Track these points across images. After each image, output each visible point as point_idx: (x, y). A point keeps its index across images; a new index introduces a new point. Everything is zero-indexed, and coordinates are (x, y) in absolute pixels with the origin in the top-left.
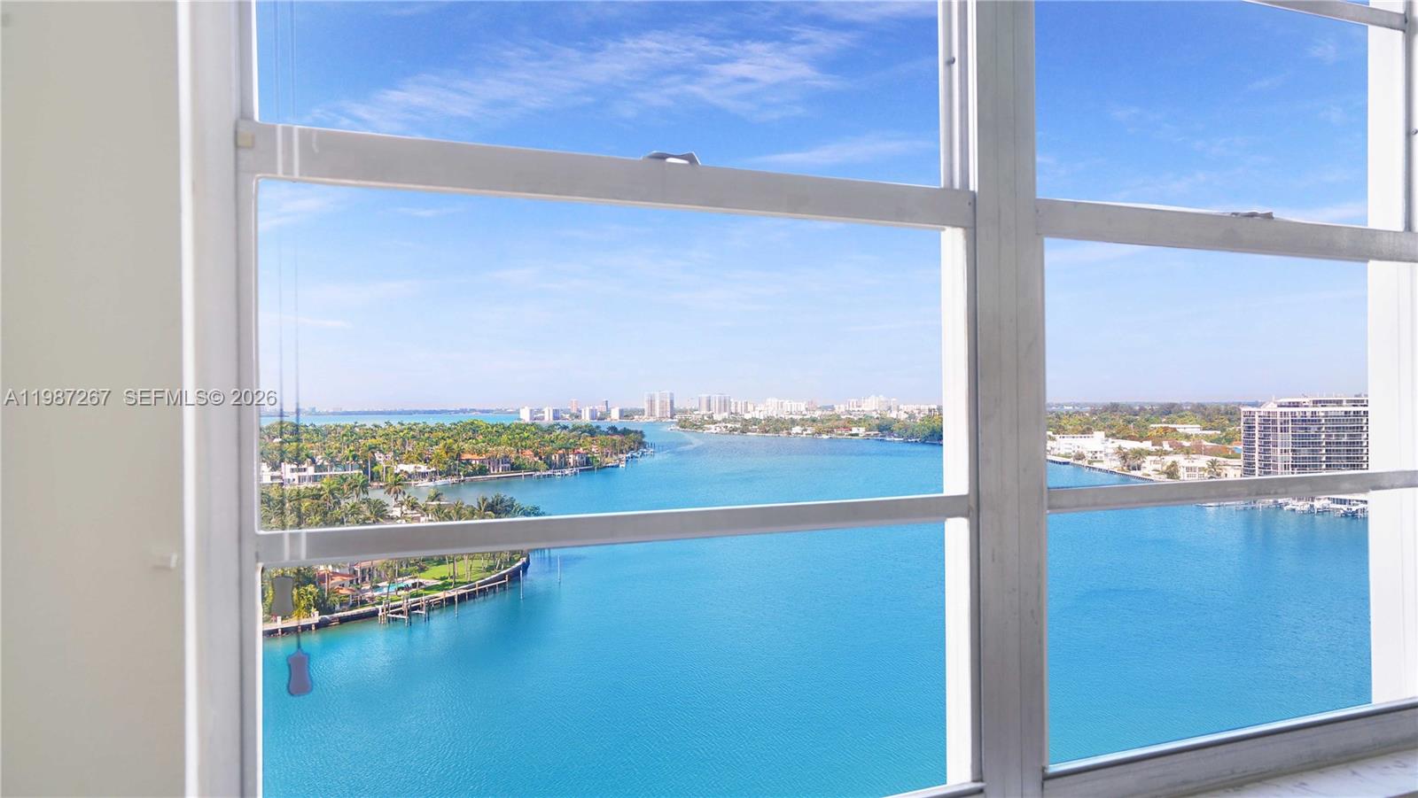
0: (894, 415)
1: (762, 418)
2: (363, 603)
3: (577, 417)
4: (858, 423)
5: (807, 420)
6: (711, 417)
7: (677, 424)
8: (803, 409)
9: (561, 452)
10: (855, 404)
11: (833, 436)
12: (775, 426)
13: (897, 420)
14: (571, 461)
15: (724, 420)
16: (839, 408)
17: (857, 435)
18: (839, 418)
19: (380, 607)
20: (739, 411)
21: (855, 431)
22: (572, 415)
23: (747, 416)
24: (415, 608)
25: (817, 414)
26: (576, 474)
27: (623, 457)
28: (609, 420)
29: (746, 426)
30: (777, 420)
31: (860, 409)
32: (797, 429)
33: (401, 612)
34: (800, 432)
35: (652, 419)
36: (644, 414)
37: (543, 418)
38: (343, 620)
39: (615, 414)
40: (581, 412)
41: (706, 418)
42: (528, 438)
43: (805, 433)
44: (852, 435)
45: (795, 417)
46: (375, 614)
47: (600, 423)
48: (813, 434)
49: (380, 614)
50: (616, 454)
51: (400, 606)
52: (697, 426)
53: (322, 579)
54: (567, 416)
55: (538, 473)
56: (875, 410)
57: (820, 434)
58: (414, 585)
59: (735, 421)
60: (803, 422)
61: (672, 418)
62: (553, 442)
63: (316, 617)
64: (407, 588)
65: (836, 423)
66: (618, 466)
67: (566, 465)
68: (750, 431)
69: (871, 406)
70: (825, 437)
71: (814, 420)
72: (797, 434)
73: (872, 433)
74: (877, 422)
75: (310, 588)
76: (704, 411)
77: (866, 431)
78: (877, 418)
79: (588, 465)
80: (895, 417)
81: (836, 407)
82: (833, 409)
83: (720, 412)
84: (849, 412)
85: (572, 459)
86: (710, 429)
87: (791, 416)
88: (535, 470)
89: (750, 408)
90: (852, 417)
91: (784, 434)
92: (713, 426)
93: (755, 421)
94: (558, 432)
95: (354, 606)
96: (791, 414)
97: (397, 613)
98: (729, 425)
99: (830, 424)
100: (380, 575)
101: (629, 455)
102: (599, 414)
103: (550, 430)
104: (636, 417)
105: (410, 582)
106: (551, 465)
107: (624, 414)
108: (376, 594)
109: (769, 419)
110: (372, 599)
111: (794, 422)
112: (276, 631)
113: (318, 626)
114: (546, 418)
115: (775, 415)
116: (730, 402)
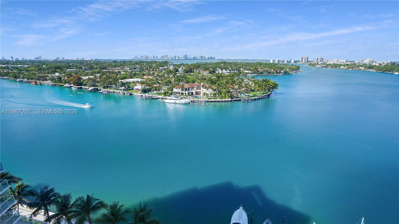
0: (374, 64)
1: (332, 64)
2: (239, 98)
3: (283, 62)
4: (361, 66)
5: (346, 65)
6: (318, 63)
7: (308, 64)
8: (345, 61)
9: (280, 70)
10: (361, 61)
11: (353, 69)
12: (335, 66)
13: (375, 66)
14: (282, 72)
15: (321, 64)
16: (356, 62)
17: (361, 69)
18: (355, 64)
19: (242, 99)
20: (326, 62)
21: (360, 68)
22: (282, 62)
23: (328, 63)
24: (248, 100)
25: (349, 63)
26: (283, 75)
27: (294, 72)
28: (291, 63)
29: (327, 66)
30: (337, 64)
31: (363, 62)
32: (342, 67)
33: (246, 100)
34: (343, 68)
35: (302, 63)
36: (300, 62)
37: (275, 62)
38: (235, 100)
39: (293, 62)
40: (284, 61)
41: (316, 63)
42: (272, 66)
43: (344, 68)
44: (359, 69)
45: (342, 64)
46: (241, 100)
47: (289, 63)
48: (347, 69)
49: (242, 100)
50: (292, 71)
51: (245, 99)
52: (314, 65)
53: (231, 92)
54: (281, 62)
55: (274, 74)
56: (368, 63)
57: (349, 69)
58: (248, 95)
59: (324, 64)
60: (344, 65)
61: (307, 63)
62: (278, 68)
63: (230, 99)
64: (247, 96)
65: (355, 66)
66: (292, 74)
67: (281, 73)
68: (328, 67)
69: (367, 61)
70: (350, 69)
71: (348, 65)
72: (342, 68)
73: (366, 69)
74: (368, 66)
75: (229, 94)
76: (316, 62)
77: (364, 68)
78: (368, 65)
79: (286, 73)
80: (375, 64)
81: (355, 62)
82: (354, 62)
83: (320, 62)
84: (359, 63)
85: (282, 71)
86: (317, 66)
87: (340, 64)
88: (273, 74)
89: (329, 61)
90: (360, 64)
91: (338, 68)
92: (318, 65)
93: (330, 64)
94: (279, 65)
95: (237, 98)
96: (341, 63)
97: (245, 100)
98: (322, 65)
99: (353, 66)
100: (241, 93)
101: (296, 71)
102: (289, 61)
103: (277, 64)
104: (298, 62)
105: (247, 95)
106: (277, 73)
107: (295, 62)
108: (241, 96)
109: (334, 64)
110: (240, 97)
111: (341, 65)
112: (223, 101)
113: (231, 101)
114: (276, 62)
115: (336, 63)
116: (323, 60)
